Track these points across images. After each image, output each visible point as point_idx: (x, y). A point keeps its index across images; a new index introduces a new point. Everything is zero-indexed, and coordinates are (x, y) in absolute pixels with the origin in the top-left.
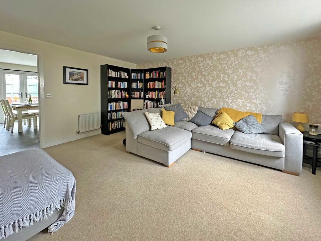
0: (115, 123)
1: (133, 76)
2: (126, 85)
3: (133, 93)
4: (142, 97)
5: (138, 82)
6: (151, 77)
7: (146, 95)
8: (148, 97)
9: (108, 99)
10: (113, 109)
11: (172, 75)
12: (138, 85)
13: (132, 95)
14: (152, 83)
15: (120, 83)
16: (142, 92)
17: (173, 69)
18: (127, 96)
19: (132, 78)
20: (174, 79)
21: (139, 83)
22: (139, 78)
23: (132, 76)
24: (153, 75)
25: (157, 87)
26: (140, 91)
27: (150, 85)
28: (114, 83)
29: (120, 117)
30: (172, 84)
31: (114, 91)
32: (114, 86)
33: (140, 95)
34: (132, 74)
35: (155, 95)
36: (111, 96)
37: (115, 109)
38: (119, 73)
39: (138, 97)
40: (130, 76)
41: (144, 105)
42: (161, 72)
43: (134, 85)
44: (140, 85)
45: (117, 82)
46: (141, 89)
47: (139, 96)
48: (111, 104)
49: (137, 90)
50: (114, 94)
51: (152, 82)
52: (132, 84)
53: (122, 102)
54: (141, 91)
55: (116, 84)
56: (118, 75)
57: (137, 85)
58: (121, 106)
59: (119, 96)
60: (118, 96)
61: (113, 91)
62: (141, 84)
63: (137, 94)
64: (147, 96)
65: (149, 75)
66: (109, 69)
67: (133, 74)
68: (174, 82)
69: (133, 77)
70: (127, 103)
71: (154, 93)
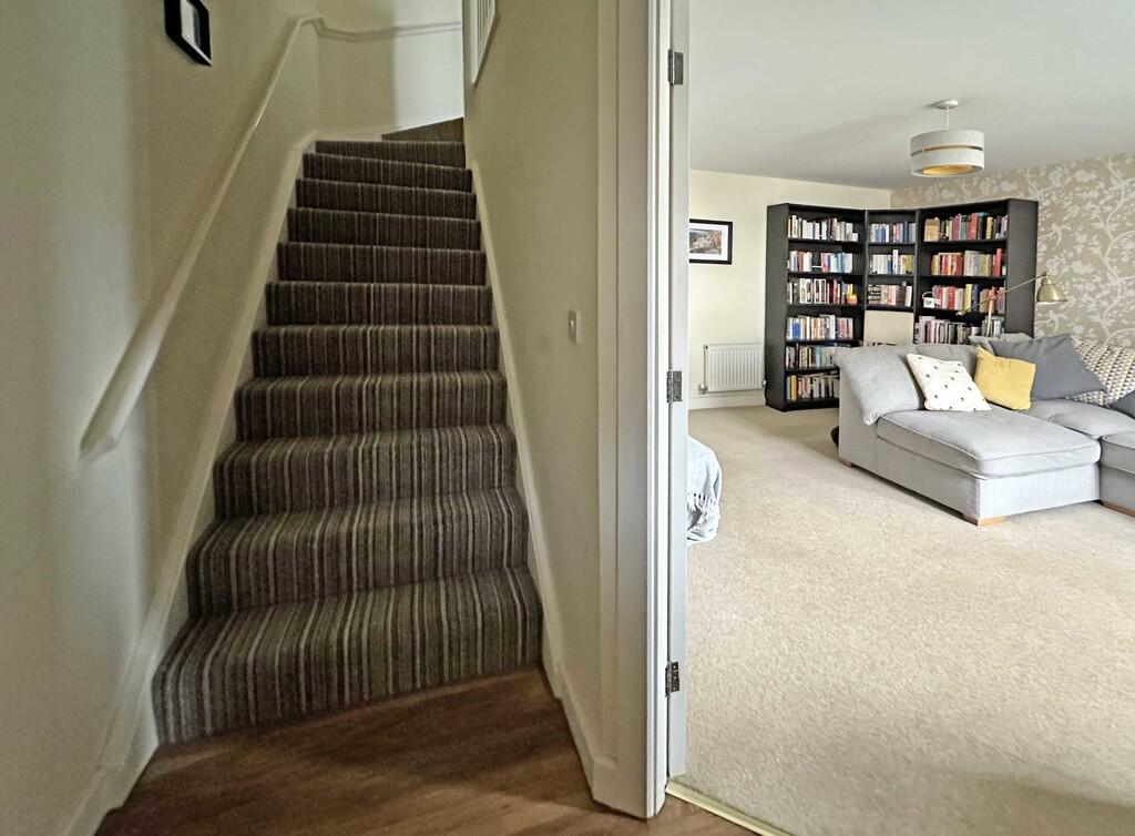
0: (809, 380)
1: (877, 232)
2: (848, 263)
3: (875, 289)
4: (908, 304)
5: (896, 252)
6: (949, 233)
7: (926, 299)
8: (932, 306)
9: (790, 307)
10: (802, 337)
11: (1041, 229)
12: (895, 263)
13: (870, 297)
14: (951, 258)
15: (826, 259)
16: (910, 289)
17: (1044, 204)
18: (853, 299)
19: (873, 240)
20: (1050, 243)
21: (900, 254)
22: (899, 238)
23: (870, 233)
24: (955, 228)
25: (969, 272)
26: (900, 285)
27: (945, 264)
28: (807, 257)
29: (824, 362)
30: (1039, 260)
31: (809, 280)
32: (807, 268)
33: (901, 297)
34: (873, 225)
35: (963, 300)
36: (796, 296)
37: (808, 337)
38: (824, 225)
39: (894, 303)
40: (863, 234)
41: (916, 331)
42: (989, 219)
43: (879, 264)
44: (903, 264)
45: (816, 254)
46: (908, 279)
47: (898, 302)
48: (797, 320)
49: (891, 279)
50: (806, 292)
51: (950, 255)
52: (871, 259)
53: (833, 317)
54: (904, 284)
55: (816, 261)
56: (821, 233)
57: (891, 264)
58: (828, 330)
59: (823, 297)
60: (820, 298)
61: (804, 283)
62: (904, 260)
63: (889, 294)
64: (930, 303)
65: (937, 228)
66: (794, 217)
67: (874, 227)
68: (1048, 255)
69: (877, 237)
70: (851, 321)
71: (958, 292)
